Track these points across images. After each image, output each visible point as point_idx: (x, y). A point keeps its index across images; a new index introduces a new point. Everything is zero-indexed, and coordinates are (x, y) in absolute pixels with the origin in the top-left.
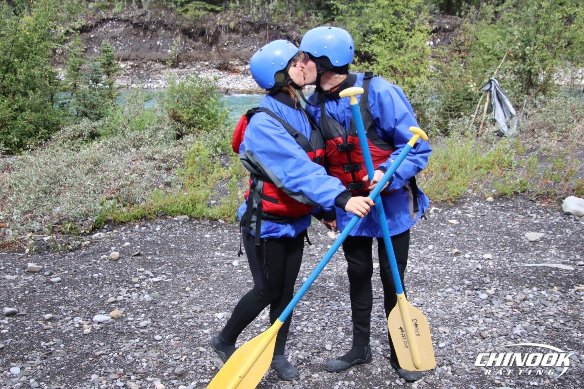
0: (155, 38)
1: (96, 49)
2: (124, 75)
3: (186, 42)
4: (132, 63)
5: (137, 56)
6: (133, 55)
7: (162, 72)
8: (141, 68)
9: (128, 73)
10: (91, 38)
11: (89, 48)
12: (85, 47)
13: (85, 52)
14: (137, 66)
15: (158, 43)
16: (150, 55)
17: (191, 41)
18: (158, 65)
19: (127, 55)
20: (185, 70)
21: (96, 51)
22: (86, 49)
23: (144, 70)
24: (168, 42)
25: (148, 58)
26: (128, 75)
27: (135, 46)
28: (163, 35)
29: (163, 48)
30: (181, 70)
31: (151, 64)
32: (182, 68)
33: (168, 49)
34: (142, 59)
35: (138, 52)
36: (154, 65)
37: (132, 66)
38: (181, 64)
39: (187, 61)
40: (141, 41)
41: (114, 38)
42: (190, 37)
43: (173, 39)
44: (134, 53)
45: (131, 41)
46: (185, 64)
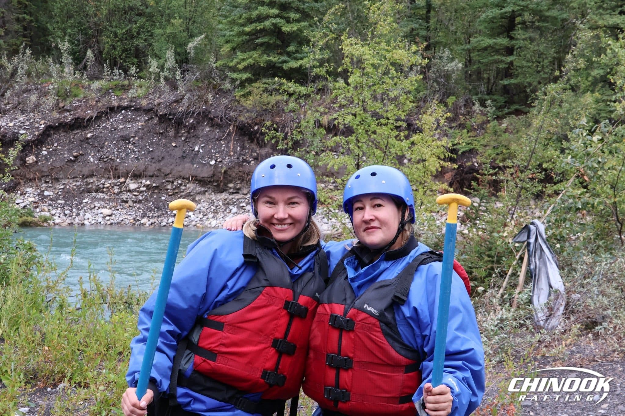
0: (193, 140)
1: (93, 157)
2: (134, 202)
3: (243, 148)
4: (148, 182)
5: (159, 170)
6: (153, 168)
7: (197, 199)
8: (163, 191)
9: (141, 198)
10: (88, 139)
11: (81, 155)
12: (75, 154)
13: (74, 161)
14: (156, 187)
15: (197, 149)
16: (180, 168)
17: (254, 146)
18: (191, 187)
19: (142, 168)
20: (237, 196)
21: (92, 160)
22: (76, 157)
23: (167, 194)
24: (213, 148)
25: (177, 174)
26: (140, 202)
27: (158, 154)
28: (207, 135)
29: (203, 157)
30: (231, 197)
31: (181, 185)
32: (233, 193)
33: (211, 158)
34: (166, 175)
35: (162, 163)
36: (185, 186)
37: (147, 186)
38: (231, 185)
39: (243, 180)
40: (169, 145)
41: (126, 139)
42: (251, 140)
43: (222, 142)
44: (154, 165)
45: (152, 144)
46: (238, 187)
